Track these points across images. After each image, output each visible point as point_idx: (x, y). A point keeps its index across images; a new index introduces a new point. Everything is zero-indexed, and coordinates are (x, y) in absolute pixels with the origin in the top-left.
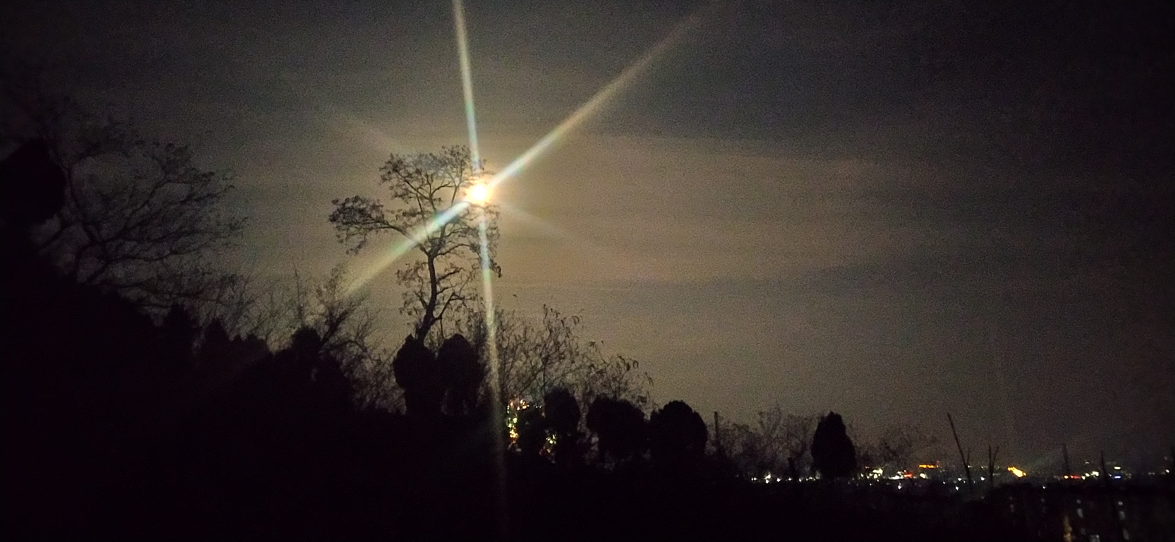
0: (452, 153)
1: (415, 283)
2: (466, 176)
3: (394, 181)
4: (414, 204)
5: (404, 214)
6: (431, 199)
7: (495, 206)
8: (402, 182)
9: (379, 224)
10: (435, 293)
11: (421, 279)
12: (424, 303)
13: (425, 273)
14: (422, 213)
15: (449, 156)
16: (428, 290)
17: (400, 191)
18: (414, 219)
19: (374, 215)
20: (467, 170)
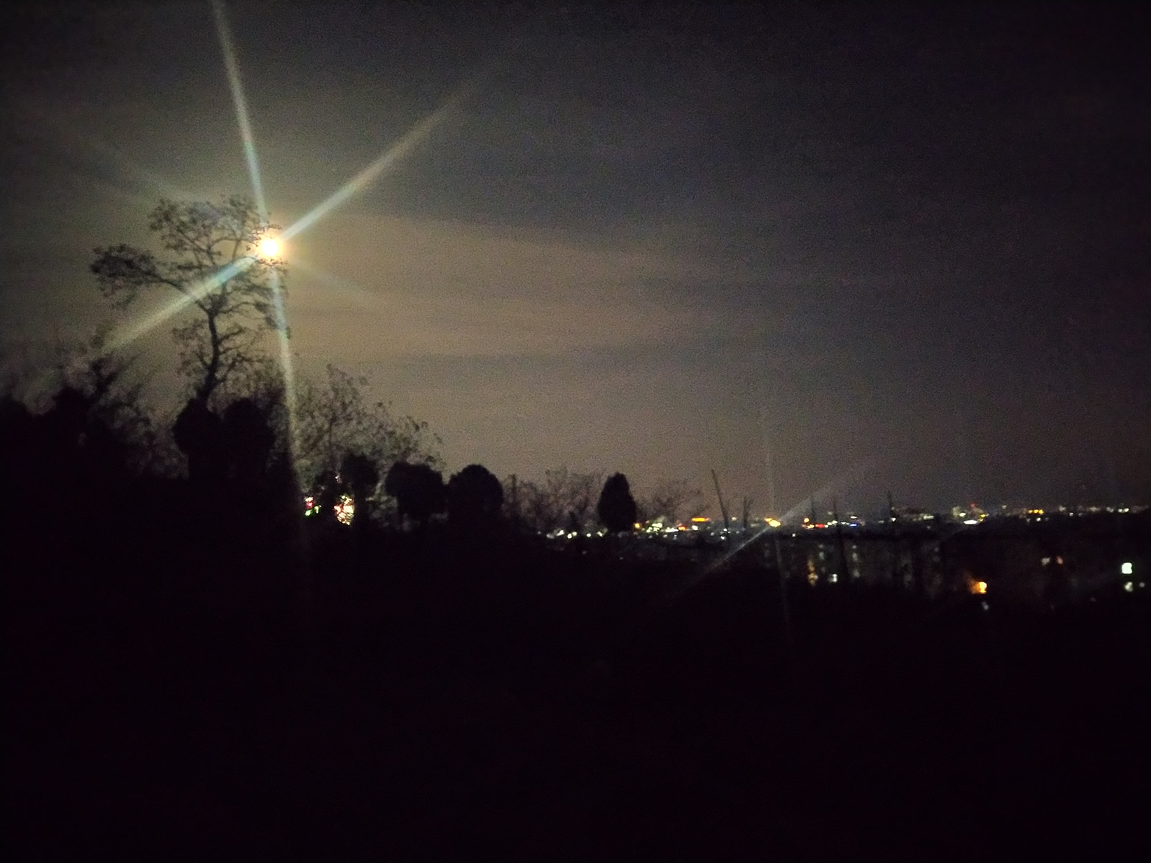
0: (232, 202)
1: (194, 343)
2: (249, 229)
3: (166, 231)
4: (190, 256)
5: (180, 267)
6: (209, 253)
7: (282, 263)
8: (175, 232)
9: (149, 278)
10: (217, 353)
11: (200, 339)
12: (204, 363)
13: (205, 332)
14: (200, 266)
15: (229, 206)
16: (209, 350)
17: (173, 242)
18: (191, 274)
19: (144, 267)
20: (250, 223)
